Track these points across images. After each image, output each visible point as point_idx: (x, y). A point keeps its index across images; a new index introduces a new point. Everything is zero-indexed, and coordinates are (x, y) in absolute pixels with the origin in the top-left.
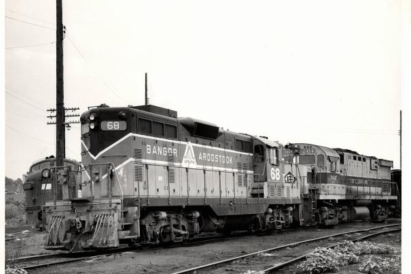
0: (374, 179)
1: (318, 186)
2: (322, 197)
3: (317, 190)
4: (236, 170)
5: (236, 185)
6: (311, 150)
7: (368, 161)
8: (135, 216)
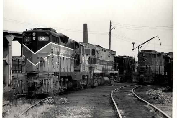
0: (109, 62)
1: (93, 65)
2: (95, 72)
3: (93, 67)
4: (71, 58)
5: (71, 66)
6: (88, 46)
7: (107, 51)
8: (57, 80)
